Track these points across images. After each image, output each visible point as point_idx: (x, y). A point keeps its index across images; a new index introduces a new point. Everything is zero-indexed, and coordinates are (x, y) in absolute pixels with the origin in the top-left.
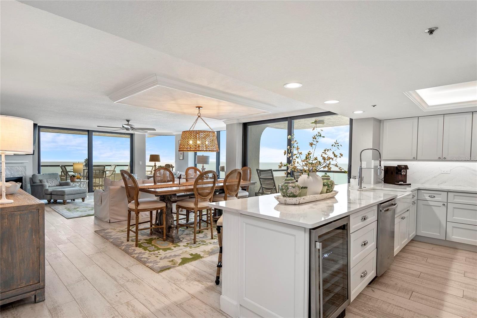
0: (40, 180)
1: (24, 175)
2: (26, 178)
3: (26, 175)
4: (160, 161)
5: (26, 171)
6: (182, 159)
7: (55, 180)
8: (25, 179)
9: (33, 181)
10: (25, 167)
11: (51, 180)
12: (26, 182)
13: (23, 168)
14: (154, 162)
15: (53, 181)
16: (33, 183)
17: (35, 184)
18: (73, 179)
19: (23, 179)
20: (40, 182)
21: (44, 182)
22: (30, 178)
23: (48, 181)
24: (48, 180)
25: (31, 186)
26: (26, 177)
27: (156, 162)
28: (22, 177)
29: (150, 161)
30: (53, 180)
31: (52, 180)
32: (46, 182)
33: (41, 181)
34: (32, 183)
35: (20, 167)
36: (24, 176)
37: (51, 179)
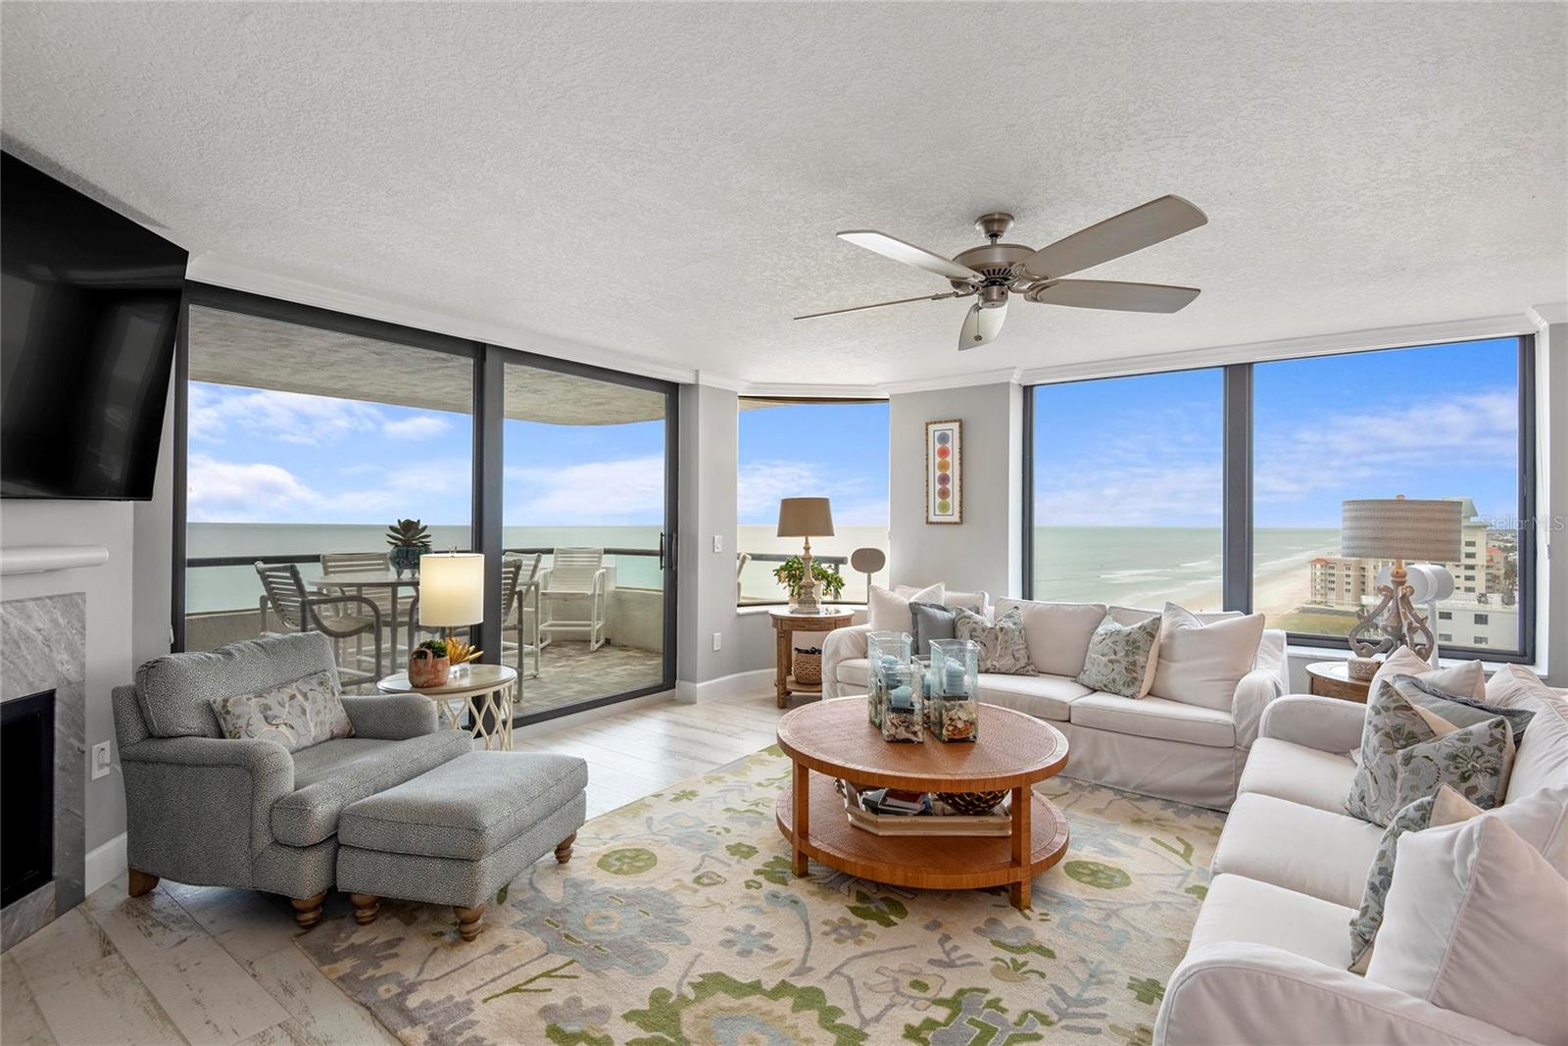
0: (209, 707)
1: (69, 670)
2: (82, 698)
3: (83, 665)
4: (833, 535)
5: (82, 633)
6: (956, 523)
7: (319, 695)
8: (78, 703)
9: (145, 721)
10: (72, 604)
11: (293, 697)
12: (78, 727)
13: (58, 615)
14: (803, 539)
15: (307, 706)
16: (150, 736)
17: (168, 748)
18: (437, 672)
19: (58, 708)
20: (210, 728)
21: (242, 722)
22: (116, 693)
23: (276, 710)
24: (271, 700)
25: (126, 760)
26: (82, 683)
27: (810, 538)
28: (49, 697)
29: (778, 536)
30: (305, 695)
31: (300, 697)
32: (257, 719)
33: (218, 721)
34: (135, 732)
35: (30, 605)
36: (69, 683)
37: (291, 690)
